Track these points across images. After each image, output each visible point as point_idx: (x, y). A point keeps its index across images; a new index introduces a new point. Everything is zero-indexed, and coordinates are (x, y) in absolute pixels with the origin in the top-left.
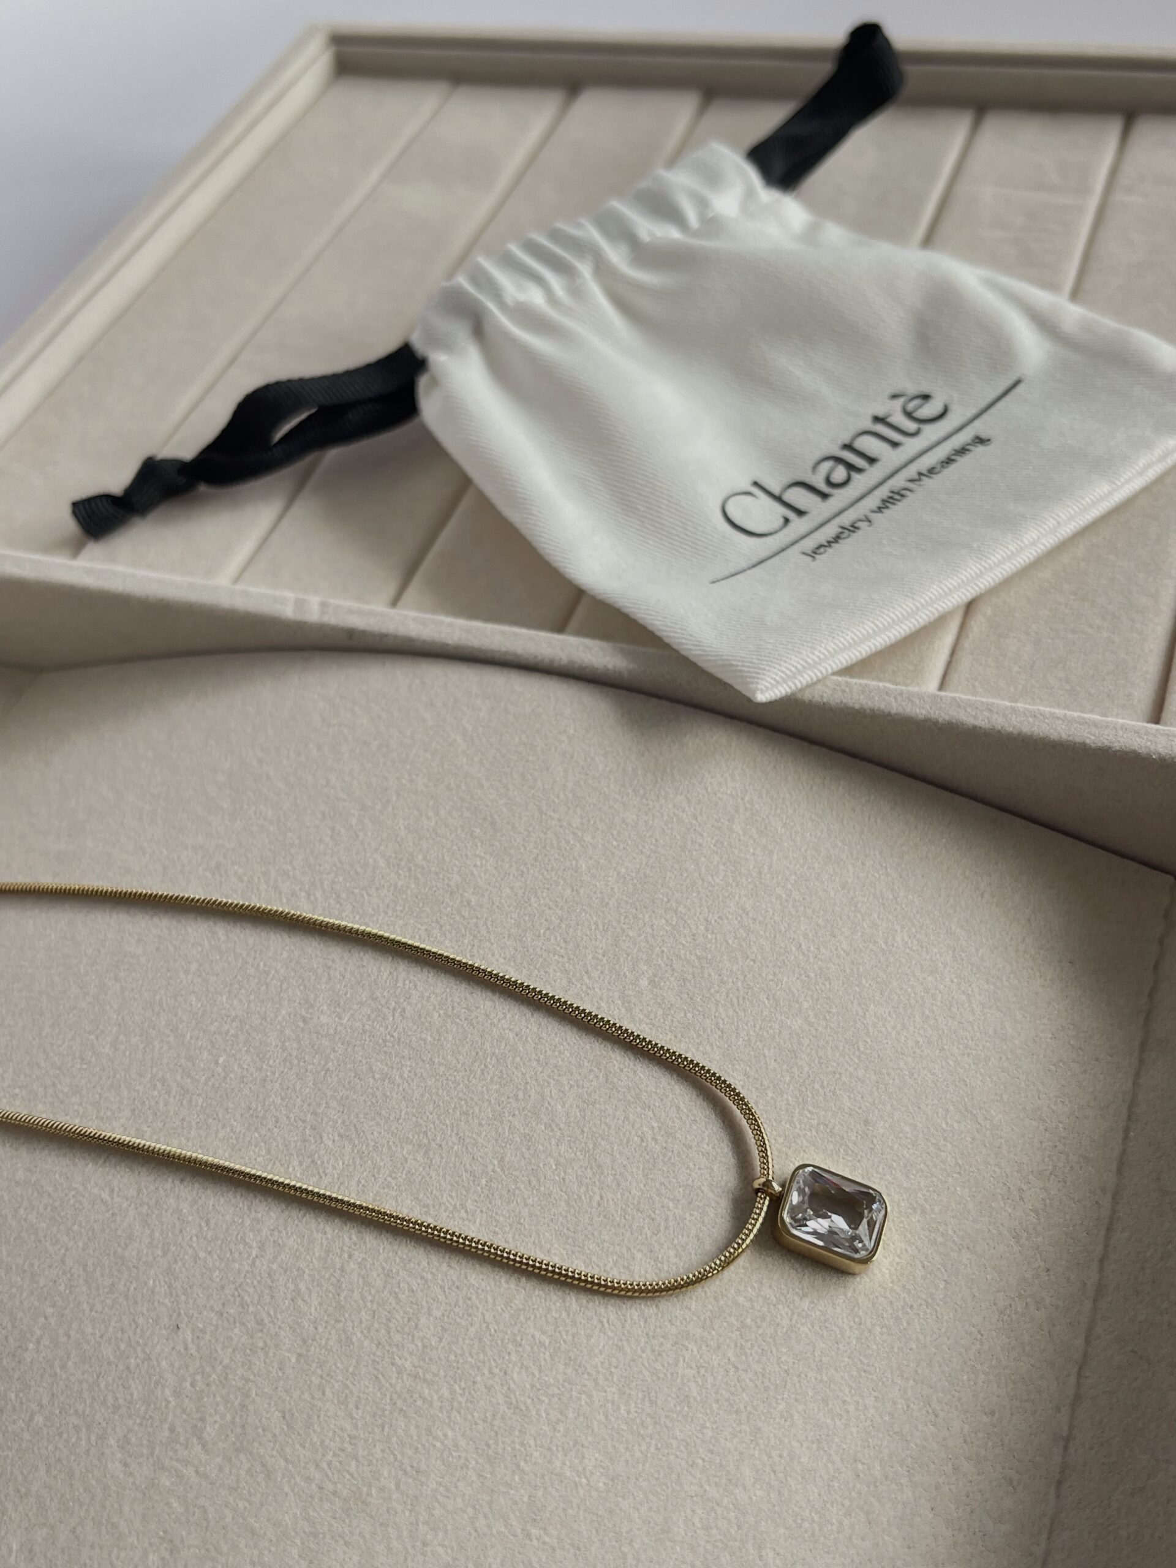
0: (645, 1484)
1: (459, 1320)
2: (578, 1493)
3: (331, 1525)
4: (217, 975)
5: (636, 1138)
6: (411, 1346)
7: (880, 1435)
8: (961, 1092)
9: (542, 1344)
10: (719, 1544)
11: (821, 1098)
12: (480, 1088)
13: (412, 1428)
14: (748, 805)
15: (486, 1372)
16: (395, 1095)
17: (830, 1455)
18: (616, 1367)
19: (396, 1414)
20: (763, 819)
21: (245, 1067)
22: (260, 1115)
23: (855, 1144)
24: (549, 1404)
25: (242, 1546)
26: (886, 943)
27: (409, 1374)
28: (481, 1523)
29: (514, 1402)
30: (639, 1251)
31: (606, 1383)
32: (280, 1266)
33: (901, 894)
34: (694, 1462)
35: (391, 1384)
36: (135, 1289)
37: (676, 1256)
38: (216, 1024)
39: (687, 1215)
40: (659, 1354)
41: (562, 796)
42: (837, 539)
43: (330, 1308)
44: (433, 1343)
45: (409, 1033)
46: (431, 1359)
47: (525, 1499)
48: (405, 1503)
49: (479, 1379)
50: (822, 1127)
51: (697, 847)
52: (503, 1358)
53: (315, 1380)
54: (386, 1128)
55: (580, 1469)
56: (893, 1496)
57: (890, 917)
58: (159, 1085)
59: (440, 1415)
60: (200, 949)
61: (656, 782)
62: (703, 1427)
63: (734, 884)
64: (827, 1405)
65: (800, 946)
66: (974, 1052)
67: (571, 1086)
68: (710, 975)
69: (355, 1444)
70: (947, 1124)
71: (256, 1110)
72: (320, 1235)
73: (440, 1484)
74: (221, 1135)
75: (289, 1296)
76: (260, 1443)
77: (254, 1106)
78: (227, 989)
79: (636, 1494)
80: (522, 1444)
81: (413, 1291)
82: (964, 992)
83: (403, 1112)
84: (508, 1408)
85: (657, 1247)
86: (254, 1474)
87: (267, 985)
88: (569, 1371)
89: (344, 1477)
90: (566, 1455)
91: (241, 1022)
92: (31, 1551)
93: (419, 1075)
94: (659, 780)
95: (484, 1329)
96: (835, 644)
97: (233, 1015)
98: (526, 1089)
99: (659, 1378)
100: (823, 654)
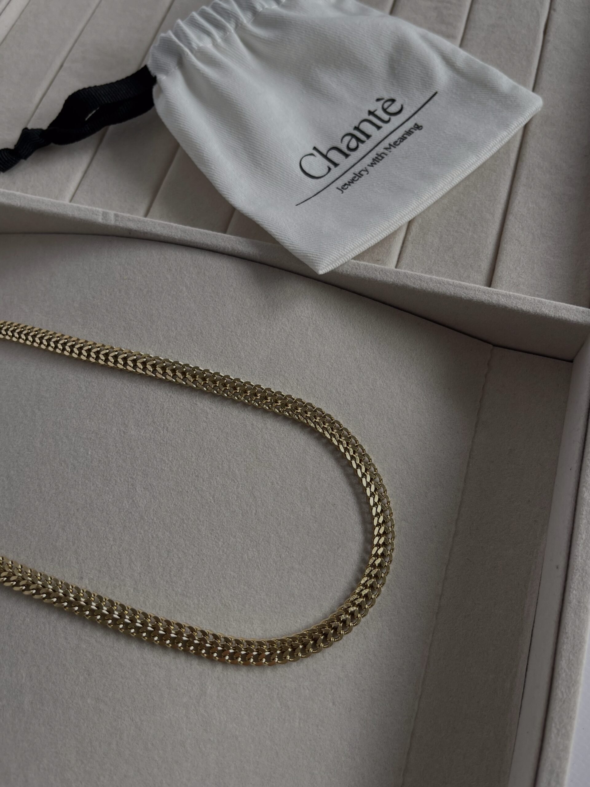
1: (200, 570)
5: (269, 484)
6: (180, 582)
8: (403, 452)
9: (234, 577)
12: (203, 464)
13: (183, 617)
14: (314, 322)
15: (212, 591)
16: (166, 468)
18: (265, 585)
20: (321, 328)
21: (100, 456)
22: (109, 479)
24: (238, 603)
25: (117, 671)
26: (373, 385)
27: (180, 594)
29: (224, 602)
31: (261, 591)
32: (123, 549)
33: (380, 362)
35: (173, 599)
36: (62, 560)
38: (85, 434)
40: (282, 577)
41: (232, 320)
43: (146, 567)
44: (189, 580)
46: (189, 587)
49: (209, 594)
51: (292, 344)
52: (219, 585)
53: (142, 599)
55: (252, 628)
57: (375, 373)
58: (63, 464)
63: (309, 361)
65: (337, 389)
66: (408, 433)
67: (242, 462)
72: (139, 535)
74: (92, 488)
78: (88, 417)
80: (228, 620)
81: (180, 558)
83: (171, 477)
84: (222, 606)
88: (246, 588)
90: (246, 623)
91: (96, 433)
92: (31, 677)
94: (275, 310)
95: (210, 572)
96: (354, 245)
97: (93, 430)
98: (222, 464)
99: (282, 587)
100: (349, 250)
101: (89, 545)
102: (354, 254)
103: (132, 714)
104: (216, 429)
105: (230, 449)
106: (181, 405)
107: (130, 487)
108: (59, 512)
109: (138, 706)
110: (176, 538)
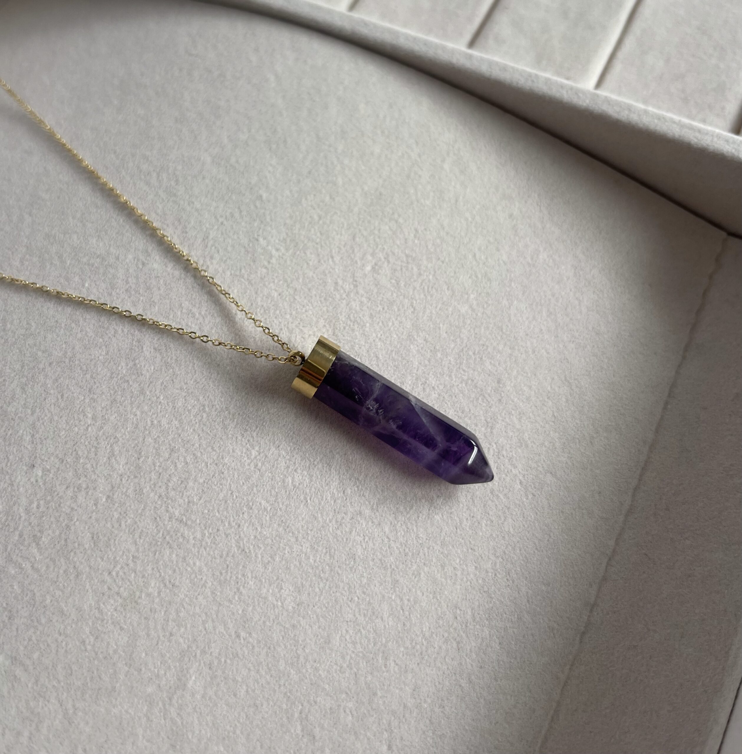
0: (318, 610)
1: (214, 487)
2: (275, 612)
3: (112, 615)
4: (92, 223)
6: (181, 501)
7: (475, 593)
8: (564, 366)
9: (265, 509)
10: (361, 655)
11: (472, 362)
13: (174, 556)
15: (227, 524)
17: (440, 603)
19: (165, 545)
21: (101, 291)
23: (489, 395)
24: (264, 550)
25: (54, 621)
26: (532, 259)
27: (177, 519)
28: (209, 625)
29: (242, 545)
31: (304, 540)
32: (104, 434)
33: (548, 226)
34: (352, 599)
35: (164, 524)
38: (87, 257)
40: (340, 524)
43: (132, 468)
44: (195, 500)
46: (192, 511)
47: (240, 612)
48: (162, 606)
49: (221, 528)
50: (470, 381)
52: (239, 516)
53: (116, 515)
55: (278, 596)
56: (476, 633)
57: (538, 241)
59: (193, 550)
60: (85, 202)
62: (362, 576)
64: (444, 569)
65: (475, 255)
66: (577, 340)
69: (135, 562)
70: (551, 387)
72: (132, 416)
73: (186, 596)
76: (75, 553)
78: (97, 234)
79: (311, 616)
80: (243, 575)
81: (187, 463)
82: (577, 299)
84: (238, 550)
86: (69, 573)
88: (281, 529)
89: (126, 584)
91: (103, 258)
95: (229, 495)
97: (99, 253)
99: (338, 541)
101: (56, 418)
103: (63, 694)
104: (279, 281)
106: (235, 237)
107: (134, 343)
108: (23, 363)
109: (74, 684)
110: (187, 431)
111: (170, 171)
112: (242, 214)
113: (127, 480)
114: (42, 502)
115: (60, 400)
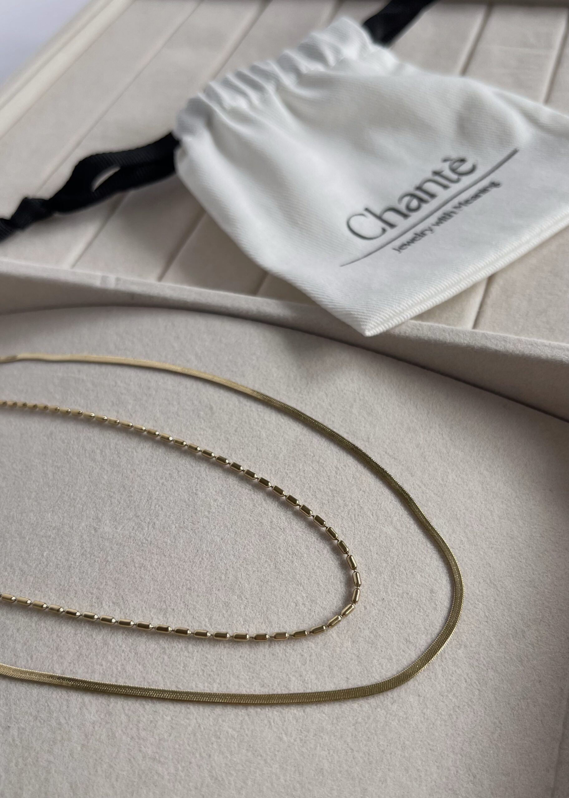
4: (46, 500)
5: (292, 604)
8: (488, 571)
9: (233, 737)
11: (404, 577)
12: (199, 573)
14: (362, 398)
18: (278, 751)
20: (370, 406)
21: (59, 558)
30: (294, 676)
33: (452, 450)
37: (316, 678)
38: (44, 531)
39: (323, 652)
40: (305, 742)
42: (413, 240)
45: (157, 538)
50: (405, 595)
54: (141, 599)
57: (445, 464)
60: (37, 484)
61: (308, 384)
66: (495, 546)
67: (254, 571)
68: (338, 501)
71: (64, 585)
75: (78, 706)
77: (62, 583)
78: (51, 509)
82: (488, 510)
83: (152, 589)
85: (304, 673)
87: (75, 507)
91: (58, 530)
93: (162, 565)
94: (309, 383)
96: (412, 301)
97: (54, 525)
98: (226, 573)
100: (406, 307)
102: (412, 312)
104: (220, 527)
105: (238, 552)
106: (176, 494)
107: (94, 600)
110: (151, 674)
111: (112, 447)
112: (180, 473)
113: (100, 727)
114: (20, 760)
115: (30, 662)
